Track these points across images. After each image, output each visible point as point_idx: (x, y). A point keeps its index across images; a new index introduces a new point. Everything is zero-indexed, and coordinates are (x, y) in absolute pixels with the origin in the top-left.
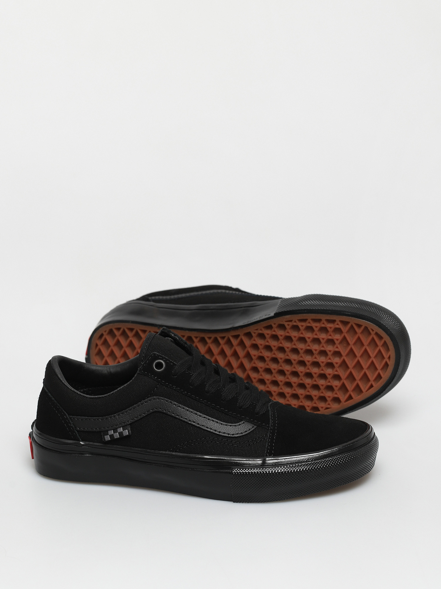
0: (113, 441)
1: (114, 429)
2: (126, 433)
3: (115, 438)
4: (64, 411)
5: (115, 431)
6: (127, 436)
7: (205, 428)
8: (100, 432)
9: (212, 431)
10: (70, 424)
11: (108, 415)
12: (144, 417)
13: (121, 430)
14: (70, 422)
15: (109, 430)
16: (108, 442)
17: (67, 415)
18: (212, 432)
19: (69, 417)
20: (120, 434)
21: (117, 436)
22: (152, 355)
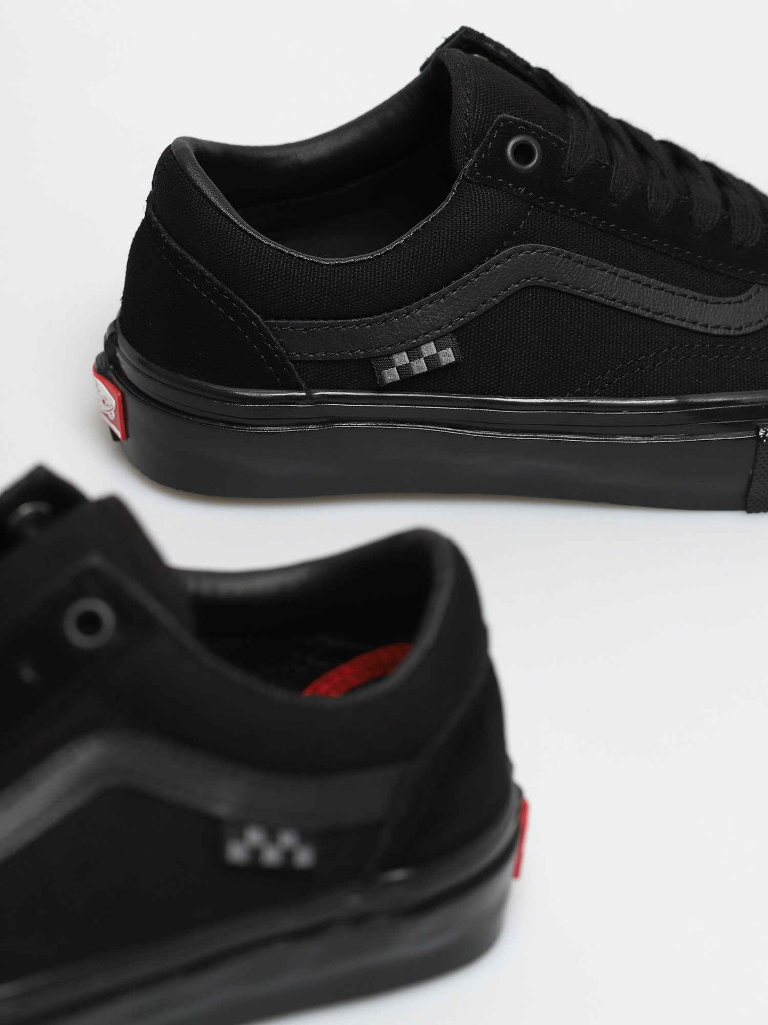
0: (408, 381)
1: (410, 349)
2: (448, 356)
3: (416, 371)
4: (250, 306)
5: (414, 353)
6: (450, 365)
7: (668, 320)
8: (367, 361)
9: (684, 324)
10: (273, 344)
11: (388, 311)
12: (496, 306)
13: (430, 349)
14: (272, 339)
15: (396, 353)
16: (394, 387)
17: (259, 317)
18: (685, 329)
19: (266, 324)
20: (429, 360)
21: (420, 366)
22: (499, 123)
